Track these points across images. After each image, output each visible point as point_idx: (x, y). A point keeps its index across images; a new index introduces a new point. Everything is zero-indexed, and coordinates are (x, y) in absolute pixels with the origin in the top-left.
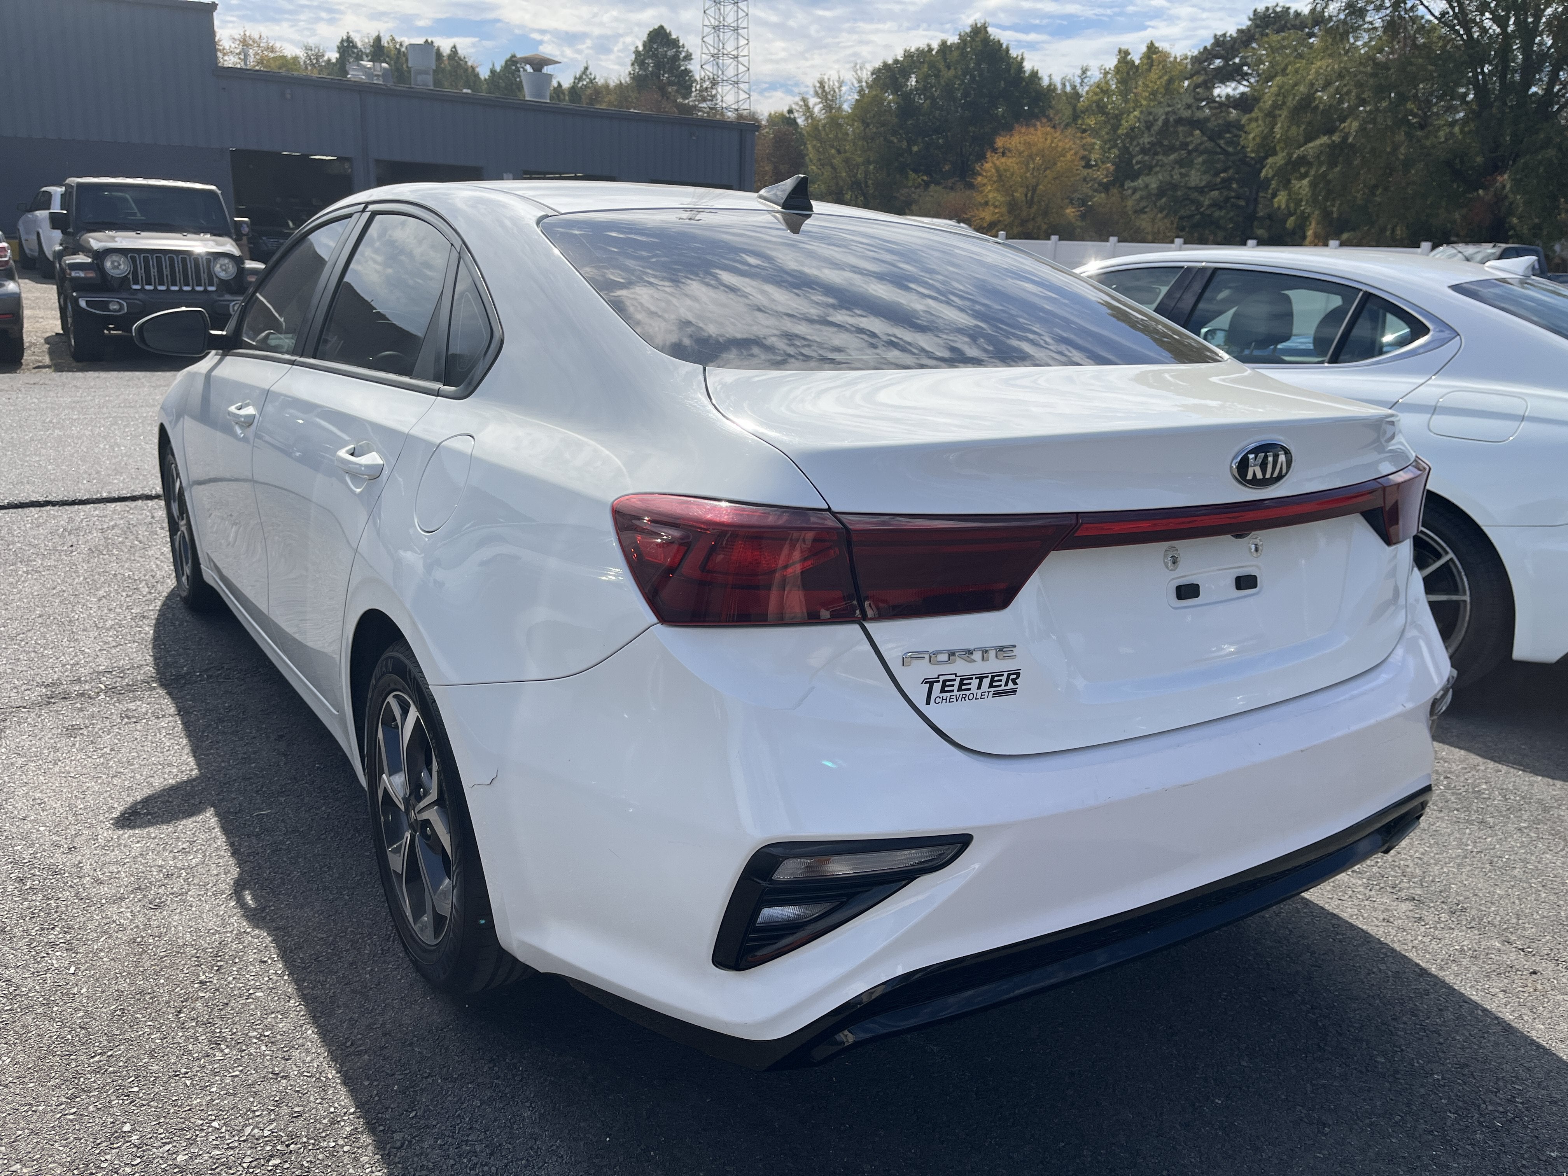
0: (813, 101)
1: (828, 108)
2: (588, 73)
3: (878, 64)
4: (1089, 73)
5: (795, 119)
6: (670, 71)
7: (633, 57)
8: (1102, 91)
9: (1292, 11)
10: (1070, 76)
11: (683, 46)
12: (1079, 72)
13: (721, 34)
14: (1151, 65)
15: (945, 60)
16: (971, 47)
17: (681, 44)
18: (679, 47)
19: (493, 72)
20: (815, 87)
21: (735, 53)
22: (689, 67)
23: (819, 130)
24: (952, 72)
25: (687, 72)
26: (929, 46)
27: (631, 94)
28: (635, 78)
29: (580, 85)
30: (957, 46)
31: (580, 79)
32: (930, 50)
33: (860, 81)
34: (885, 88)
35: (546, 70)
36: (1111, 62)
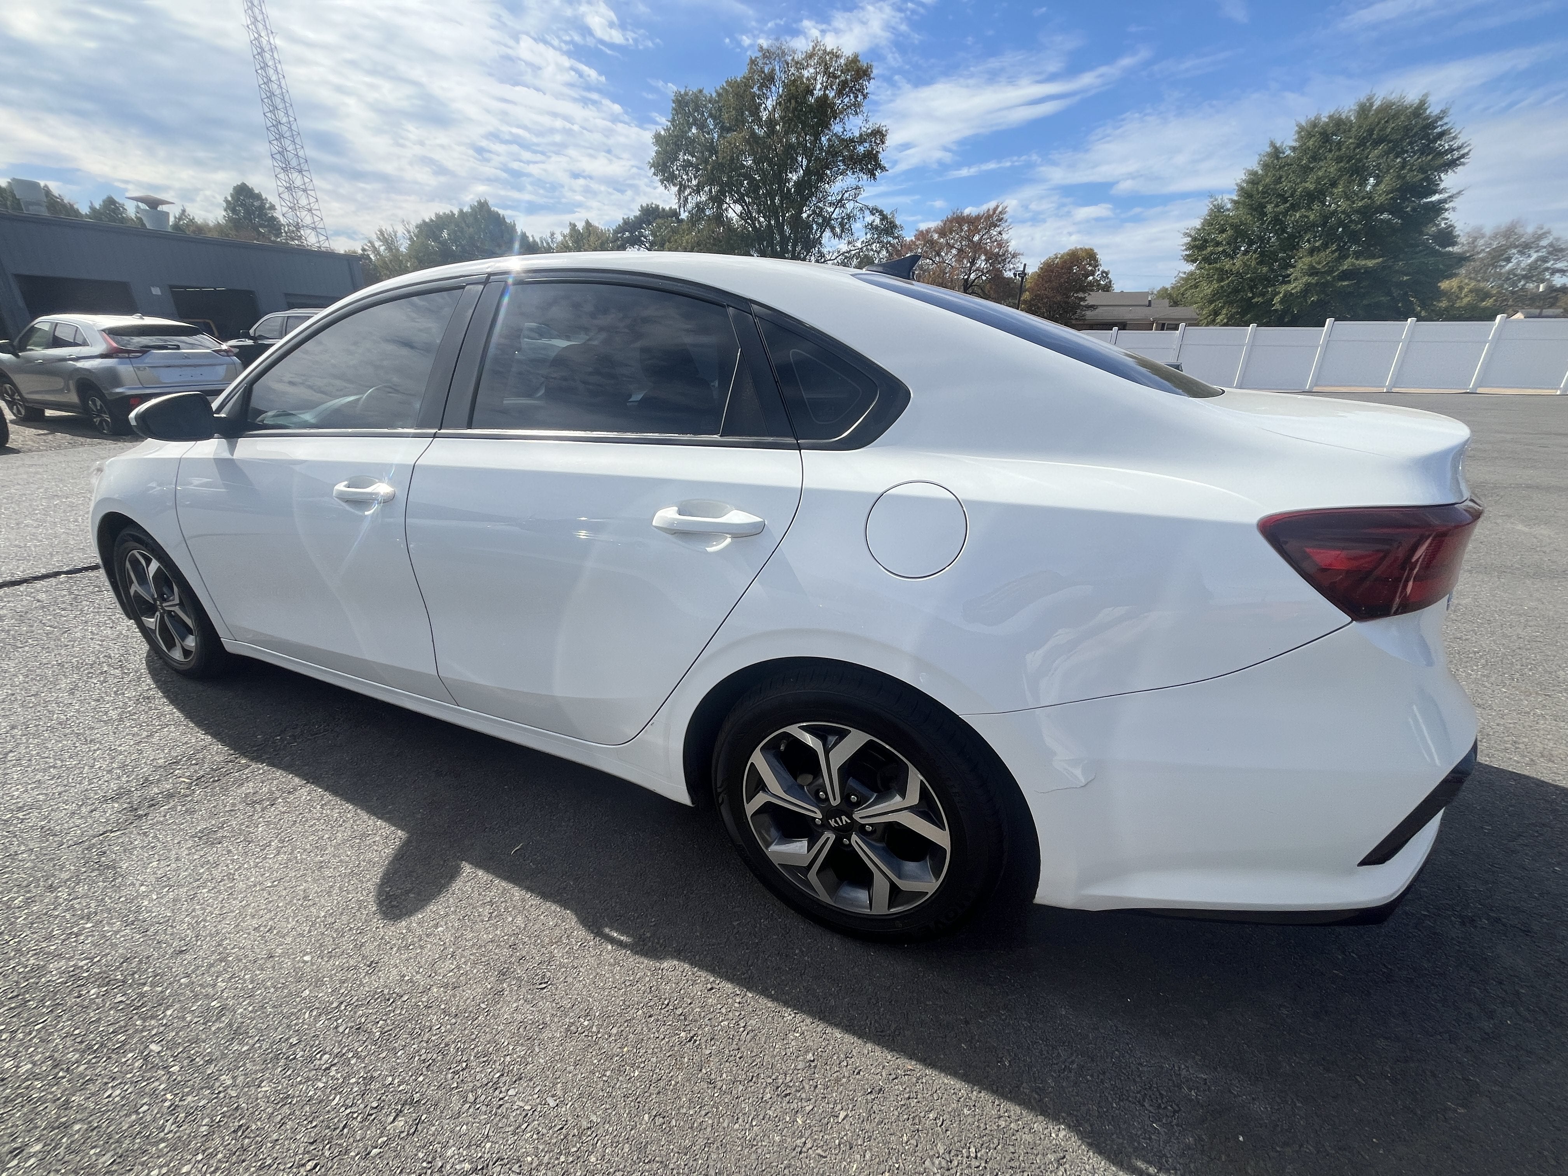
0: (377, 244)
1: (389, 248)
2: (186, 214)
3: (419, 221)
4: (555, 236)
5: (368, 255)
6: (259, 216)
7: (225, 205)
8: (565, 247)
9: (660, 207)
10: (544, 236)
11: (266, 199)
12: (549, 235)
13: (294, 194)
14: (590, 234)
15: (465, 222)
16: (480, 214)
17: (264, 197)
18: (263, 200)
19: (92, 208)
20: (377, 234)
21: (308, 207)
22: (275, 215)
23: (387, 264)
24: (471, 230)
25: (273, 219)
26: (452, 212)
27: (231, 232)
28: (230, 220)
29: (181, 223)
30: (471, 214)
31: (180, 219)
32: (453, 215)
33: (409, 232)
34: (428, 237)
35: (160, 208)
36: (567, 231)
